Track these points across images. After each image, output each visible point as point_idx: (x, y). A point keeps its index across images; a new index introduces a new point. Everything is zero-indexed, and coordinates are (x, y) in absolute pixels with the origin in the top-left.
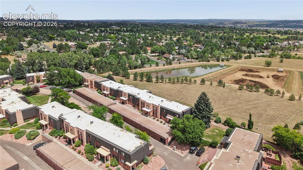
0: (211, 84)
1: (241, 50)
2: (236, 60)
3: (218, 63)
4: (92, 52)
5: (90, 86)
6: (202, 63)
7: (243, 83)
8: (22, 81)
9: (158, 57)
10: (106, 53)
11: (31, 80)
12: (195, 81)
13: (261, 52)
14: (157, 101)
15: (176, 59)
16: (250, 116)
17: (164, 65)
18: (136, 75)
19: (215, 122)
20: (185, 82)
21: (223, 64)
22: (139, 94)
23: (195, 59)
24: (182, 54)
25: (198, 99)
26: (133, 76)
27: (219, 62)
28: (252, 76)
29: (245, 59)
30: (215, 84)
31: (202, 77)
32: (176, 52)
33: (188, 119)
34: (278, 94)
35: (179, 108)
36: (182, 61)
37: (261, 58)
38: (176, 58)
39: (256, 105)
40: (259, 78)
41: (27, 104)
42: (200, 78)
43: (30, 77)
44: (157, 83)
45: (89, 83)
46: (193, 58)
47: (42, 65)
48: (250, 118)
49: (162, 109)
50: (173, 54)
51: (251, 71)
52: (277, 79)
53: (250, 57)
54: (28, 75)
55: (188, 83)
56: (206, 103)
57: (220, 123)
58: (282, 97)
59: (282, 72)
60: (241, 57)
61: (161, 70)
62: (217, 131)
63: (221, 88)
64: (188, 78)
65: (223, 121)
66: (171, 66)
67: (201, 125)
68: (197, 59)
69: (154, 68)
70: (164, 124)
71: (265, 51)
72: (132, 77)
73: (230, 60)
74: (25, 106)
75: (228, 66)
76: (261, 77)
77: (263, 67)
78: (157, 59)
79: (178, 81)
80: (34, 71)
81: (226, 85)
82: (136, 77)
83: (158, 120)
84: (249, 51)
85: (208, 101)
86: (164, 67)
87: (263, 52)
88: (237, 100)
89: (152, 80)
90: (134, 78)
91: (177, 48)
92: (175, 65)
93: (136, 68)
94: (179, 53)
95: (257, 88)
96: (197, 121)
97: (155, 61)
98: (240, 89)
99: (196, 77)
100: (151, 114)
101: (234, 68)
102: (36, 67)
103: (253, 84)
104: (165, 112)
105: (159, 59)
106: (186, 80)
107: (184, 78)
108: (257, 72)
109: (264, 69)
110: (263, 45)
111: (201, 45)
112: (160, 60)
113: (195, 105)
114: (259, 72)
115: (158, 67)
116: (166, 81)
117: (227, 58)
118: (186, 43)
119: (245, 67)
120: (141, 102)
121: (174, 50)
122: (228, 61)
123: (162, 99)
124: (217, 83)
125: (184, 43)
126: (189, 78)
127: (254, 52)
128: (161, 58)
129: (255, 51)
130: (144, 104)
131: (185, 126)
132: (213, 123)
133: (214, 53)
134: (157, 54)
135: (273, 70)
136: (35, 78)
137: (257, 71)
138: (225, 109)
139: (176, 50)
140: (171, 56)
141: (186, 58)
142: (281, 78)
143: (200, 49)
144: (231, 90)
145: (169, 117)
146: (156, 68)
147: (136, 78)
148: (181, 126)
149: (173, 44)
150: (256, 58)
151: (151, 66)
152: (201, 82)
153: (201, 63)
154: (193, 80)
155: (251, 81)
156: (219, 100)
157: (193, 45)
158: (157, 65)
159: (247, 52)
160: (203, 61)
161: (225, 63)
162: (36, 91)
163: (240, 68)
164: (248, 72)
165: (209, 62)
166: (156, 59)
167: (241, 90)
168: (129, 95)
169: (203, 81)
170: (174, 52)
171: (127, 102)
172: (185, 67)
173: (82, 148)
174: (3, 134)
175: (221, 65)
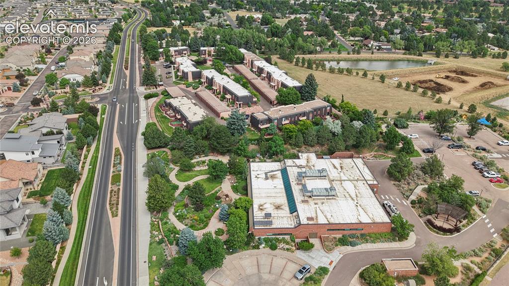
0: (373, 78)
2: (475, 57)
5: (248, 64)
8: (197, 53)
11: (204, 53)
12: (357, 74)
14: (283, 78)
16: (343, 96)
17: (348, 54)
21: (434, 61)
22: (274, 72)
29: (493, 58)
30: (377, 78)
38: (379, 46)
41: (195, 69)
43: (203, 51)
45: (247, 61)
47: (215, 41)
49: (282, 84)
51: (462, 73)
54: (202, 48)
55: (349, 74)
60: (484, 54)
74: (194, 69)
76: (464, 82)
78: (352, 45)
80: (208, 46)
82: (298, 62)
89: (313, 67)
91: (397, 31)
97: (346, 47)
100: (276, 88)
102: (211, 41)
103: (433, 86)
108: (472, 76)
112: (353, 47)
114: (476, 76)
121: (385, 35)
125: (423, 24)
135: (500, 76)
136: (207, 52)
140: (372, 42)
147: (297, 64)
151: (330, 53)
157: (434, 30)
158: (339, 53)
160: (410, 54)
162: (205, 61)
163: (454, 69)
164: (458, 74)
167: (399, 87)
168: (267, 73)
169: (365, 74)
170: (383, 38)
171: (266, 79)
173: (219, 96)
174: (180, 84)
175: (429, 62)
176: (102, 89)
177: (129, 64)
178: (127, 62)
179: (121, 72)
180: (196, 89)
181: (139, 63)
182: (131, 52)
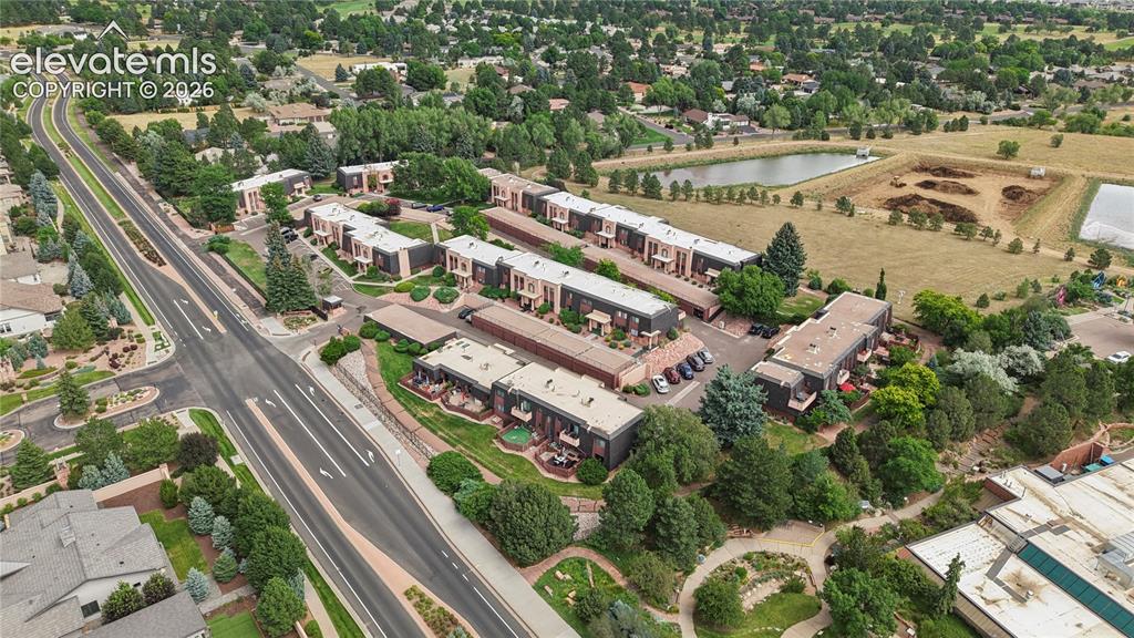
0: (820, 207)
1: (941, 100)
2: (917, 133)
3: (852, 144)
4: (475, 101)
5: (509, 204)
6: (805, 142)
7: (908, 206)
8: (327, 185)
9: (668, 120)
10: (513, 105)
11: (355, 183)
12: (777, 199)
13: (1008, 106)
14: (685, 241)
15: (725, 127)
16: (883, 273)
17: (689, 148)
18: (615, 178)
19: (810, 287)
20: (748, 200)
21: (868, 150)
22: (641, 225)
23: (784, 128)
24: (745, 111)
25: (775, 237)
26: (607, 180)
27: (858, 139)
28: (945, 189)
29: (946, 131)
30: (830, 206)
31: (797, 189)
32: (726, 103)
33: (750, 273)
34: (987, 239)
35: (734, 255)
36: (745, 134)
37: (1001, 127)
38: (727, 123)
39: (917, 261)
40: (964, 193)
42: (792, 190)
43: (352, 176)
44: (674, 200)
45: (509, 196)
46: (776, 126)
48: (882, 279)
49: (697, 256)
50: (716, 108)
51: (945, 171)
52: (1013, 199)
53: (962, 125)
54: (348, 171)
55: (757, 202)
56: (791, 246)
57: (820, 289)
58: (994, 244)
59: (1040, 177)
60: (931, 126)
61: (680, 163)
62: (810, 302)
63: (844, 219)
64: (759, 190)
65: (825, 286)
66: (710, 151)
67: (775, 285)
68: (789, 128)
69: (658, 156)
70: (701, 286)
71: (1025, 104)
72: (604, 182)
73: (895, 136)
75: (883, 155)
76: (970, 192)
77: (987, 160)
78: (667, 127)
79: (731, 197)
81: (859, 210)
82: (616, 183)
83: (687, 280)
84: (967, 103)
85: (794, 242)
86: (689, 153)
87: (1016, 108)
88: (874, 249)
89: (660, 194)
90: (610, 187)
91: (728, 85)
92: (721, 148)
93: (607, 155)
94: (735, 106)
95: (937, 220)
96: (769, 278)
97: (660, 134)
98: (893, 222)
99: (783, 187)
100: (673, 267)
101: (899, 164)
103: (938, 209)
104: (702, 263)
105: (671, 127)
106: (753, 194)
107: (746, 191)
108: (965, 175)
109: (987, 169)
110: (1023, 80)
111: (810, 75)
112: (674, 130)
113: (769, 249)
114: (971, 176)
115: (668, 156)
116: (697, 196)
117: (886, 128)
118: (760, 68)
119: (934, 159)
120: (650, 243)
121: (721, 97)
122: (887, 136)
123: (697, 237)
124: (833, 205)
125: (752, 67)
126: (762, 189)
127: (985, 106)
128: (679, 124)
129: (987, 103)
130: (655, 246)
131: (745, 285)
132: (803, 289)
133: (846, 111)
134: (664, 108)
135: (1015, 172)
136: (365, 179)
137: (966, 171)
138: (840, 264)
139: (727, 92)
140: (710, 116)
141: (755, 125)
142: (1025, 197)
143: (806, 90)
144: (868, 222)
145: (712, 273)
146: (663, 156)
147: (615, 188)
148: (736, 285)
149: (715, 74)
150: (987, 127)
151: (650, 149)
152: (792, 201)
153: (800, 142)
154: (770, 195)
155: (933, 201)
156: (831, 246)
157: (784, 77)
158: (668, 147)
159: (961, 106)
160: (806, 136)
161: (879, 143)
163: (917, 164)
164: (937, 175)
165: (828, 139)
166: (663, 126)
167: (895, 224)
168: (619, 227)
169: (798, 199)
170: (718, 104)
171: (614, 244)
172: (752, 154)
173: (554, 318)
174: (384, 293)
175: (860, 152)
176: (134, 348)
177: (152, 244)
178: (134, 235)
179: (147, 274)
180: (452, 301)
181: (179, 236)
182: (120, 201)
